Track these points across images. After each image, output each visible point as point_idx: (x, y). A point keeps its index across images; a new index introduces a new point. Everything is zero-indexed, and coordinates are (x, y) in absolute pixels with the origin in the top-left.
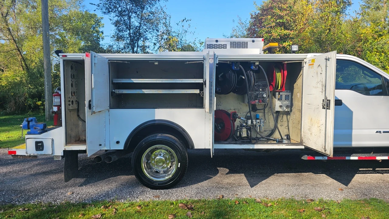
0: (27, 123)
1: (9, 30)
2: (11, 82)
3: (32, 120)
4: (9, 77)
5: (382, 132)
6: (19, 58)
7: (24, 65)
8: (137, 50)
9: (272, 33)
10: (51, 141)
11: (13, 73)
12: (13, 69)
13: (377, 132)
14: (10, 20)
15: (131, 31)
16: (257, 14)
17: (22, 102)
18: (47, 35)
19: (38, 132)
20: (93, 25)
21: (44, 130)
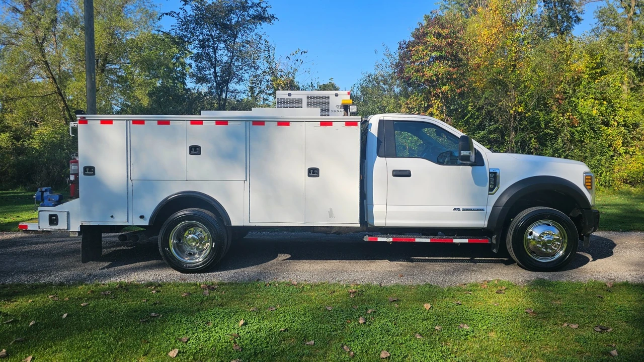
0: (40, 193)
1: (46, 63)
2: (46, 143)
3: (46, 191)
4: (45, 135)
5: (461, 210)
6: (61, 105)
7: (67, 116)
8: (226, 97)
9: (424, 72)
10: (66, 213)
11: (51, 129)
12: (51, 122)
13: (455, 209)
14: (49, 49)
15: (218, 69)
16: (407, 43)
17: (58, 172)
18: (91, 77)
19: (53, 204)
20: (176, 53)
21: (60, 202)
